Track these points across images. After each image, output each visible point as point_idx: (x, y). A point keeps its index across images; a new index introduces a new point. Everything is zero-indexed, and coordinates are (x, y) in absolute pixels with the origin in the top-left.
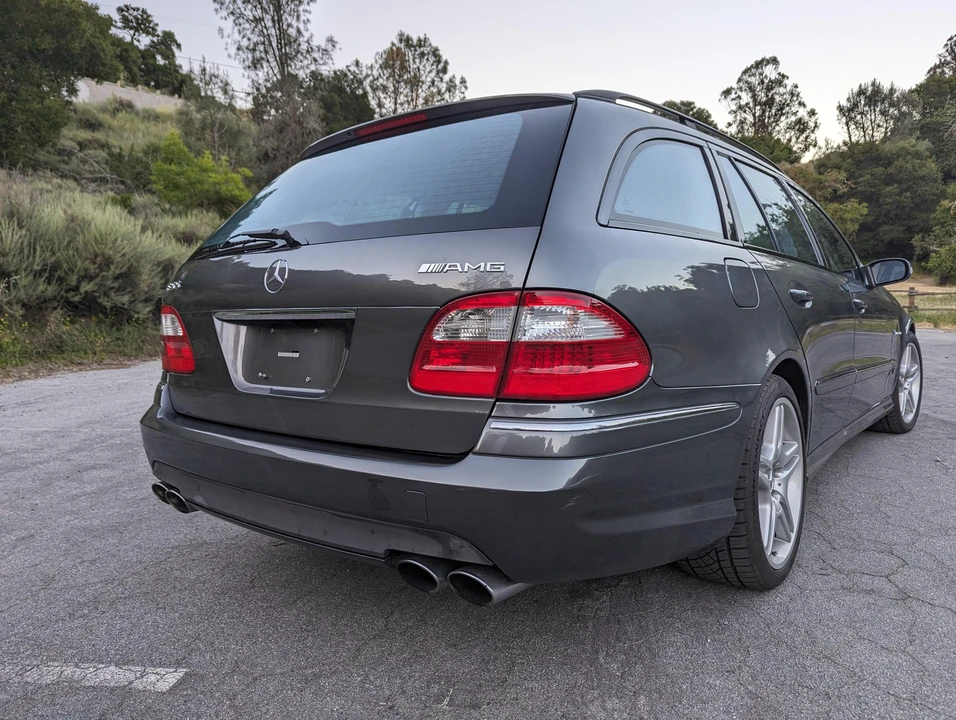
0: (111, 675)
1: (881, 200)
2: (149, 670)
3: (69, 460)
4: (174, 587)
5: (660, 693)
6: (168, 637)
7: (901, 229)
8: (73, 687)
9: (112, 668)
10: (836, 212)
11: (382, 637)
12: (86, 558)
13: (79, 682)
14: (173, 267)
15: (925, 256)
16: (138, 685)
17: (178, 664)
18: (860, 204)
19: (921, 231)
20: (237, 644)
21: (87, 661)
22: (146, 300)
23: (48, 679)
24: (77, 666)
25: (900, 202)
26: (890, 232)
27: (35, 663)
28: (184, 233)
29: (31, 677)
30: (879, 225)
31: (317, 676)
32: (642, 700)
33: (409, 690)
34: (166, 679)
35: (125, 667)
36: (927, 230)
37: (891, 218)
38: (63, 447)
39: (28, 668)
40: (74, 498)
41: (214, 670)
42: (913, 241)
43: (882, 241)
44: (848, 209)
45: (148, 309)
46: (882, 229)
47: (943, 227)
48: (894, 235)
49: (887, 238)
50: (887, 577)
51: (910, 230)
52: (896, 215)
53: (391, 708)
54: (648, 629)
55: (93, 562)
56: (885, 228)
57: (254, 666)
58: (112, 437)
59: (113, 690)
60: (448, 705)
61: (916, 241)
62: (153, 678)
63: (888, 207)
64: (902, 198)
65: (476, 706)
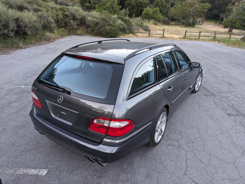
0: (33, 172)
1: (215, 2)
2: (41, 170)
3: (6, 99)
4: (41, 146)
5: (132, 173)
6: (42, 161)
7: (218, 11)
8: (27, 175)
9: (33, 170)
10: (203, 6)
11: (84, 160)
12: (20, 136)
13: (28, 173)
14: (18, 20)
15: (222, 20)
16: (39, 174)
17: (46, 168)
18: (209, 4)
19: (223, 12)
20: (56, 163)
21: (28, 168)
22: (12, 31)
23: (22, 173)
24: (26, 169)
25: (219, 3)
26: (215, 12)
27: (17, 169)
28: (19, 5)
29: (18, 172)
30: (213, 9)
31: (73, 171)
32: (129, 174)
33: (89, 174)
34: (44, 172)
35: (36, 169)
36: (224, 12)
37: (216, 8)
38: (3, 93)
39: (17, 170)
40: (11, 114)
41: (53, 169)
42: (220, 15)
43: (213, 14)
44: (206, 5)
45: (13, 34)
46: (214, 11)
47: (228, 11)
48: (216, 13)
49: (214, 13)
50: (178, 141)
51: (220, 12)
52: (218, 7)
53: (86, 178)
54: (133, 157)
55: (21, 138)
56: (214, 10)
57: (60, 168)
58: (15, 89)
59: (35, 175)
60: (96, 177)
61: (221, 15)
62: (42, 172)
63: (216, 4)
64: (220, 2)
65: (101, 177)
